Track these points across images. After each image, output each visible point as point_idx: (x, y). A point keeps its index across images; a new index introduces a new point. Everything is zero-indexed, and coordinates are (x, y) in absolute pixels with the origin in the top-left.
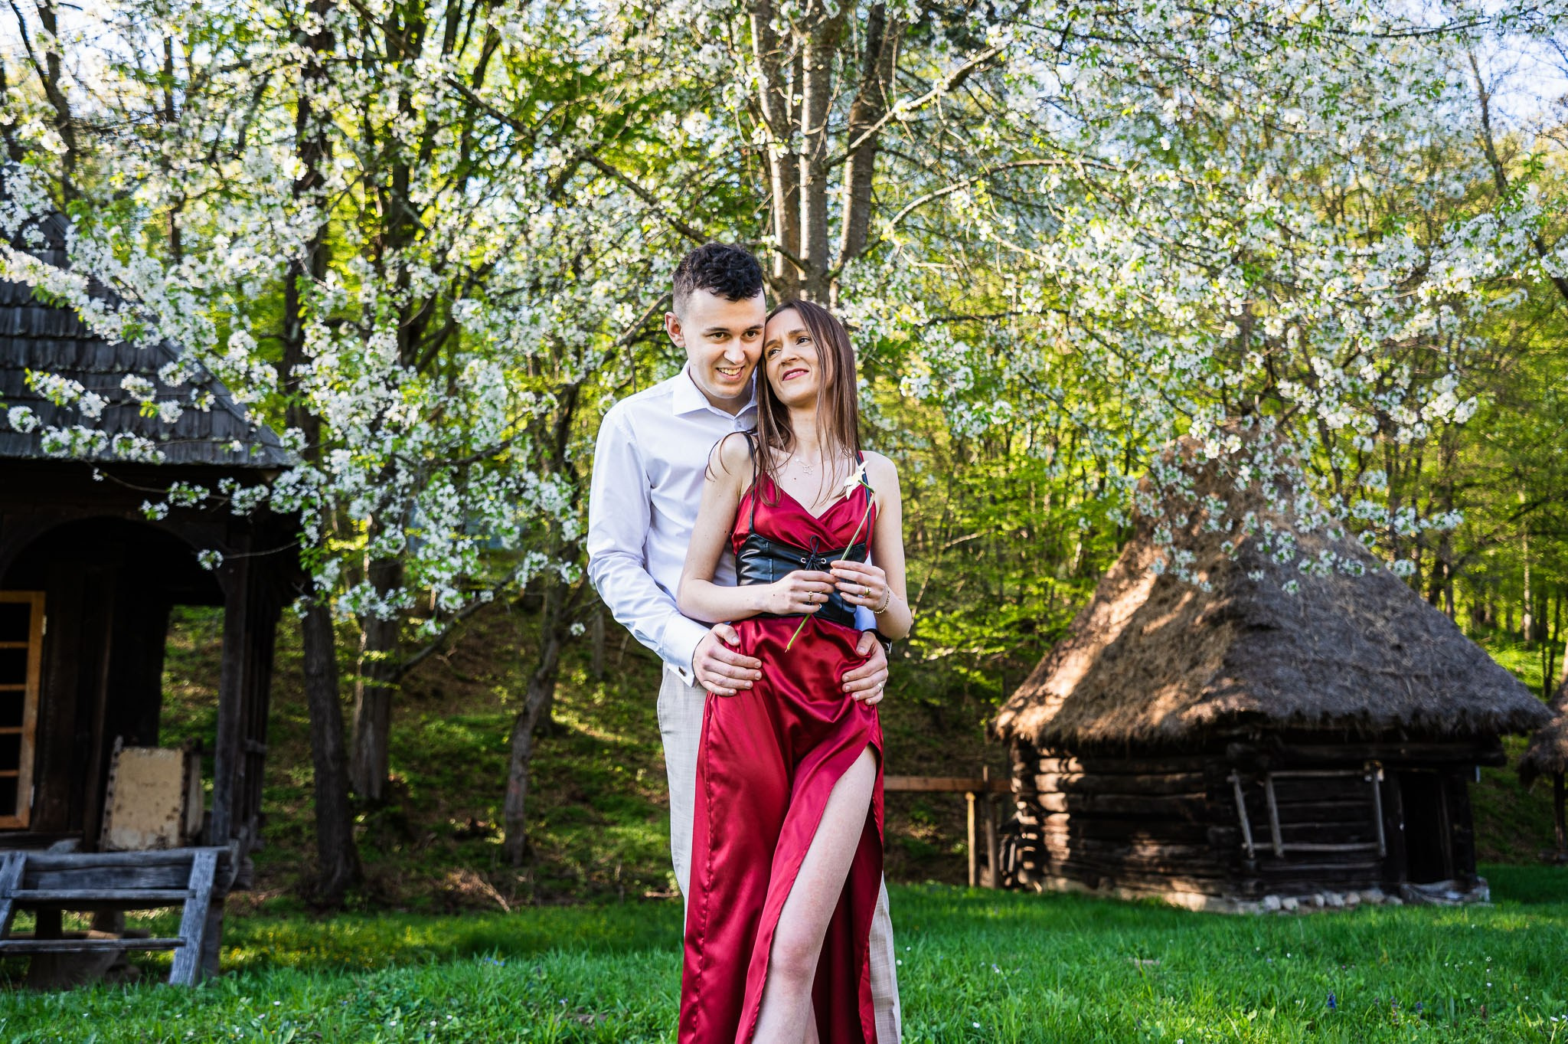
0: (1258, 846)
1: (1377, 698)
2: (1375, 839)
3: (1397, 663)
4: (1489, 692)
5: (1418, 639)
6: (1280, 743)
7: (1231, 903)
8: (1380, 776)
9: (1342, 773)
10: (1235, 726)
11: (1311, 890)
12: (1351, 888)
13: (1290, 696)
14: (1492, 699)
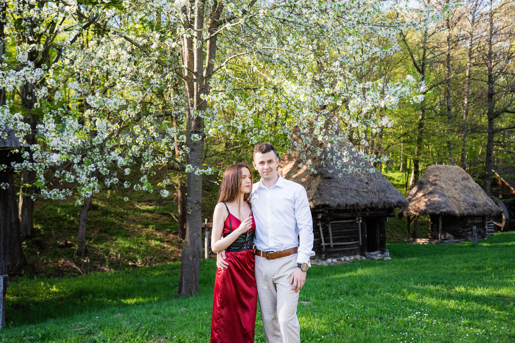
0: (326, 244)
1: (361, 199)
2: (358, 240)
3: (367, 188)
4: (392, 196)
5: (373, 180)
6: (333, 214)
7: (317, 261)
8: (361, 221)
9: (350, 221)
10: (320, 209)
11: (340, 256)
12: (351, 255)
13: (337, 200)
14: (393, 198)
